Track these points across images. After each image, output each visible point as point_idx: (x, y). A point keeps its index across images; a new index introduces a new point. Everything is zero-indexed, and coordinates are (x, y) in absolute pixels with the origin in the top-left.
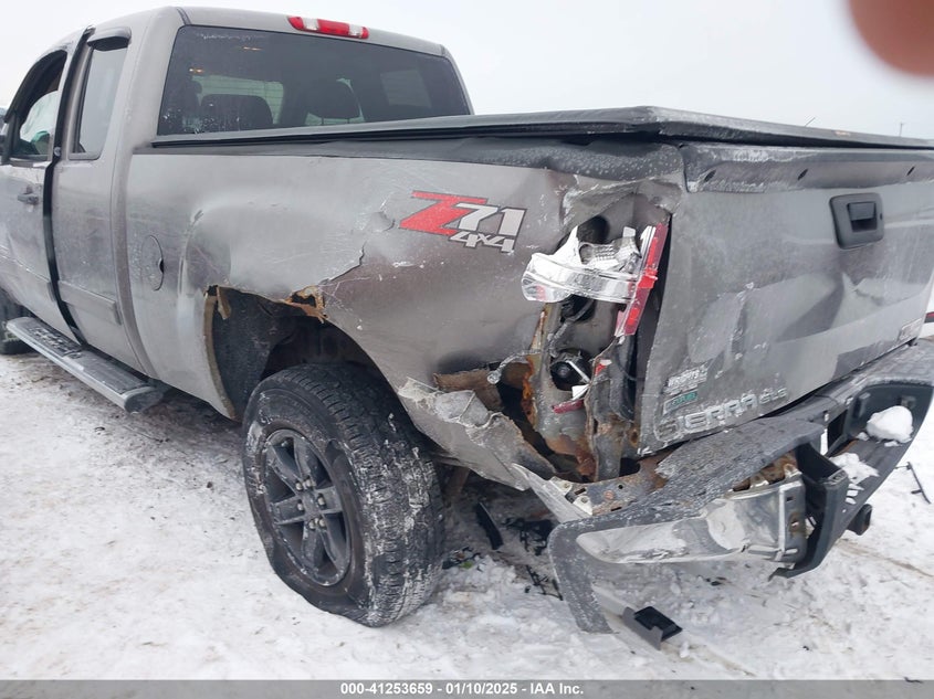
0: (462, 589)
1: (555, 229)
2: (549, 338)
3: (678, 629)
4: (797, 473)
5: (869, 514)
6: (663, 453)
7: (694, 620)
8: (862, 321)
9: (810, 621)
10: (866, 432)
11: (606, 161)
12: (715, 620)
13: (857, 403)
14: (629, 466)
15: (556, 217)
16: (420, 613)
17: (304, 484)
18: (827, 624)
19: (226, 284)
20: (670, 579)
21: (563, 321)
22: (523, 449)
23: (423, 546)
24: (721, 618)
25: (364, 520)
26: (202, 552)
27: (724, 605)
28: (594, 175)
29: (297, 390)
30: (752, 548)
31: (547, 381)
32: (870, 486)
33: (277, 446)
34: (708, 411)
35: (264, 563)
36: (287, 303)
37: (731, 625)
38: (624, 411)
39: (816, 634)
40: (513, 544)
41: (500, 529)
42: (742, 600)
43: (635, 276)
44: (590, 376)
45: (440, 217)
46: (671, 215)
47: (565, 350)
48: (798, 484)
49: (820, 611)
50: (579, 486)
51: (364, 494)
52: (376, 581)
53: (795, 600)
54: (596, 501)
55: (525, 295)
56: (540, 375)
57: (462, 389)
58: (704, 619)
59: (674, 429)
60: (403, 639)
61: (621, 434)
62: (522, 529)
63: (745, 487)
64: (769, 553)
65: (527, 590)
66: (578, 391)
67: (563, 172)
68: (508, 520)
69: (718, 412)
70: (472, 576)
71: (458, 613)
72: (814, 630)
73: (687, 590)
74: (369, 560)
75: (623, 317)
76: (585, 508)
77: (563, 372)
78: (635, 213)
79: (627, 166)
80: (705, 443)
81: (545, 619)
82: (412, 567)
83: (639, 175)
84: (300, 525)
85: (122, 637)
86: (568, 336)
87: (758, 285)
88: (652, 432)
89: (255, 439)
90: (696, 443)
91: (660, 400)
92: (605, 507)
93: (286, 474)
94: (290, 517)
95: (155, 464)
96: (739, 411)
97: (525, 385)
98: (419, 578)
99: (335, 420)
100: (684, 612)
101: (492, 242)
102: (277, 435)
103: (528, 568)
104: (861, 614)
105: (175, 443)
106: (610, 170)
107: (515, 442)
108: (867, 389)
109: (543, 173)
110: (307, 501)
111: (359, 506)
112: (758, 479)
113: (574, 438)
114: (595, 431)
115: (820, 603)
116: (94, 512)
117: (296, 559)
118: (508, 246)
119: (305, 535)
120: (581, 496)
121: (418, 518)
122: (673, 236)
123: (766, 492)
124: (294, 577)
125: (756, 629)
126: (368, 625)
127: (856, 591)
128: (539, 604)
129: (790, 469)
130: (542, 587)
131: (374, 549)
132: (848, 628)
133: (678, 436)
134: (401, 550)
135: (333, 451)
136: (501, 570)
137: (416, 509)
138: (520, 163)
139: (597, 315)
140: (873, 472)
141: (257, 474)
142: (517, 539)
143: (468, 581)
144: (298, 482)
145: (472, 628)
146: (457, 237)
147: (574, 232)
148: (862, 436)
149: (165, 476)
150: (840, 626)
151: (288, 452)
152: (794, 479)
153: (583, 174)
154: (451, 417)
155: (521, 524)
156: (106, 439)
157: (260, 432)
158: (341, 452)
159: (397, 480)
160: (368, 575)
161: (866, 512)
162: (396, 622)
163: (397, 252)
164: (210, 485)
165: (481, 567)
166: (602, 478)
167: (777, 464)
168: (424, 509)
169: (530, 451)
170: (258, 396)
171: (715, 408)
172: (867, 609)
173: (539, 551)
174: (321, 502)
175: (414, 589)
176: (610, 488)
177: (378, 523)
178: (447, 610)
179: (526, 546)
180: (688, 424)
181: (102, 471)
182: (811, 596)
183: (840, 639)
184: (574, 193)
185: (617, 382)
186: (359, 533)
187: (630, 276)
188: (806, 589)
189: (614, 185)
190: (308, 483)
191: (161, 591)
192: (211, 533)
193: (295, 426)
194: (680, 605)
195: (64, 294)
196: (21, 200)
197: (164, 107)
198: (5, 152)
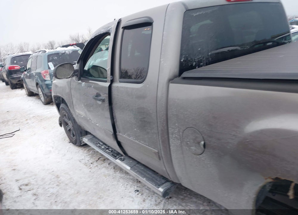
195: (120, 139)
196: (94, 99)
197: (181, 55)
198: (79, 76)
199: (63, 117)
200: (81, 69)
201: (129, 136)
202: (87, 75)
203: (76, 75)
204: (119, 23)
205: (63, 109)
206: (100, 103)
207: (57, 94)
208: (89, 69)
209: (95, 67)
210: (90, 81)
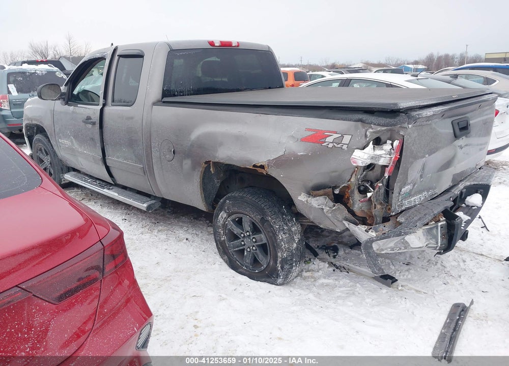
0: (308, 271)
1: (364, 142)
2: (359, 177)
3: (397, 280)
4: (444, 219)
5: (467, 234)
6: (398, 214)
7: (402, 277)
8: (463, 163)
9: (445, 275)
10: (465, 204)
11: (382, 120)
12: (410, 276)
13: (461, 193)
14: (386, 219)
15: (364, 138)
16: (295, 280)
17: (245, 234)
18: (451, 276)
19: (217, 160)
20: (389, 264)
21: (364, 171)
22: (347, 215)
23: (299, 254)
24: (412, 276)
25: (278, 245)
26: (198, 264)
27: (411, 271)
28: (379, 125)
29: (246, 199)
30: (429, 245)
31: (356, 192)
32: (468, 223)
33: (233, 221)
34: (412, 199)
35: (225, 266)
36: (251, 168)
37: (416, 278)
38: (384, 201)
39: (448, 279)
40: (322, 254)
41: (316, 250)
42: (418, 269)
43: (392, 156)
44: (374, 190)
45: (318, 137)
46: (404, 136)
47: (363, 181)
48: (444, 222)
49: (449, 271)
50: (370, 227)
51: (278, 236)
52: (282, 268)
53: (439, 268)
54: (376, 231)
55: (352, 163)
56: (354, 190)
57: (321, 196)
58: (405, 277)
59: (402, 206)
60: (292, 289)
61: (383, 209)
62: (325, 249)
63: (427, 224)
64: (434, 247)
65: (334, 270)
66: (369, 195)
67: (367, 123)
68: (318, 246)
69: (416, 199)
70: (311, 266)
71: (309, 280)
72: (447, 278)
73: (397, 267)
74: (279, 260)
75: (387, 170)
76: (373, 234)
77: (362, 188)
78: (391, 135)
79: (391, 122)
80: (412, 210)
81: (344, 279)
82: (296, 261)
83: (395, 125)
84: (243, 250)
85: (183, 295)
86: (365, 176)
87: (429, 156)
88: (396, 207)
89: (222, 218)
90: (409, 210)
91: (398, 196)
92: (380, 233)
93: (237, 230)
94: (238, 247)
95: (157, 233)
96: (422, 198)
97: (346, 193)
98: (298, 266)
99: (264, 209)
100: (397, 274)
101: (339, 146)
102: (234, 216)
103: (332, 263)
104: (464, 272)
105: (162, 223)
106: (385, 123)
107: (344, 214)
108: (465, 188)
109: (359, 123)
110: (247, 241)
111: (276, 240)
112: (431, 221)
113: (366, 211)
114: (375, 208)
115: (448, 269)
116: (142, 252)
117: (240, 263)
118: (345, 147)
119: (245, 253)
120: (371, 230)
121: (298, 244)
122: (404, 143)
123: (434, 226)
124: (241, 270)
125: (425, 279)
126: (277, 285)
127: (462, 264)
128: (340, 275)
129: (442, 218)
130: (339, 269)
131: (282, 255)
132: (460, 276)
133: (403, 208)
134: (292, 255)
135: (263, 220)
136: (323, 263)
137: (297, 241)
138: (350, 120)
139: (375, 168)
140: (469, 218)
141: (222, 232)
142: (324, 252)
143: (310, 268)
144: (242, 233)
145: (317, 284)
146: (325, 144)
147: (371, 142)
148: (463, 205)
149: (165, 237)
150: (457, 276)
151: (239, 222)
152: (443, 221)
153: (375, 124)
154: (318, 206)
155: (324, 247)
156: (130, 224)
157: (225, 215)
158: (267, 221)
159: (290, 230)
160: (279, 266)
161: (466, 233)
162: (288, 283)
163: (300, 149)
164: (187, 239)
165: (315, 263)
166: (376, 224)
167: (437, 216)
168: (299, 240)
169: (350, 216)
170: (225, 201)
171: (414, 198)
172: (467, 270)
173: (334, 257)
174: (254, 240)
175: (296, 270)
176: (381, 227)
177: (284, 245)
178: (305, 278)
179: (329, 255)
180: (406, 204)
181: (136, 236)
182: (445, 267)
183: (457, 280)
184: (371, 130)
185: (382, 191)
186: (275, 249)
187: (390, 156)
188: (442, 264)
189: (386, 128)
190: (248, 234)
191: (189, 279)
192: (197, 257)
193: (245, 212)
194: (395, 272)
195: (109, 163)
196: (84, 122)
197: (164, 85)
198: (66, 100)
199: (37, 152)
200: (69, 93)
201: (118, 157)
202: (76, 100)
203: (62, 98)
204: (115, 50)
205: (39, 141)
206: (90, 126)
207: (32, 121)
208: (79, 93)
209: (85, 92)
210: (79, 105)
